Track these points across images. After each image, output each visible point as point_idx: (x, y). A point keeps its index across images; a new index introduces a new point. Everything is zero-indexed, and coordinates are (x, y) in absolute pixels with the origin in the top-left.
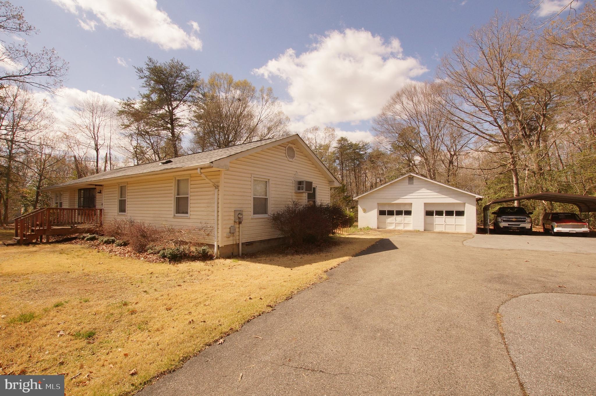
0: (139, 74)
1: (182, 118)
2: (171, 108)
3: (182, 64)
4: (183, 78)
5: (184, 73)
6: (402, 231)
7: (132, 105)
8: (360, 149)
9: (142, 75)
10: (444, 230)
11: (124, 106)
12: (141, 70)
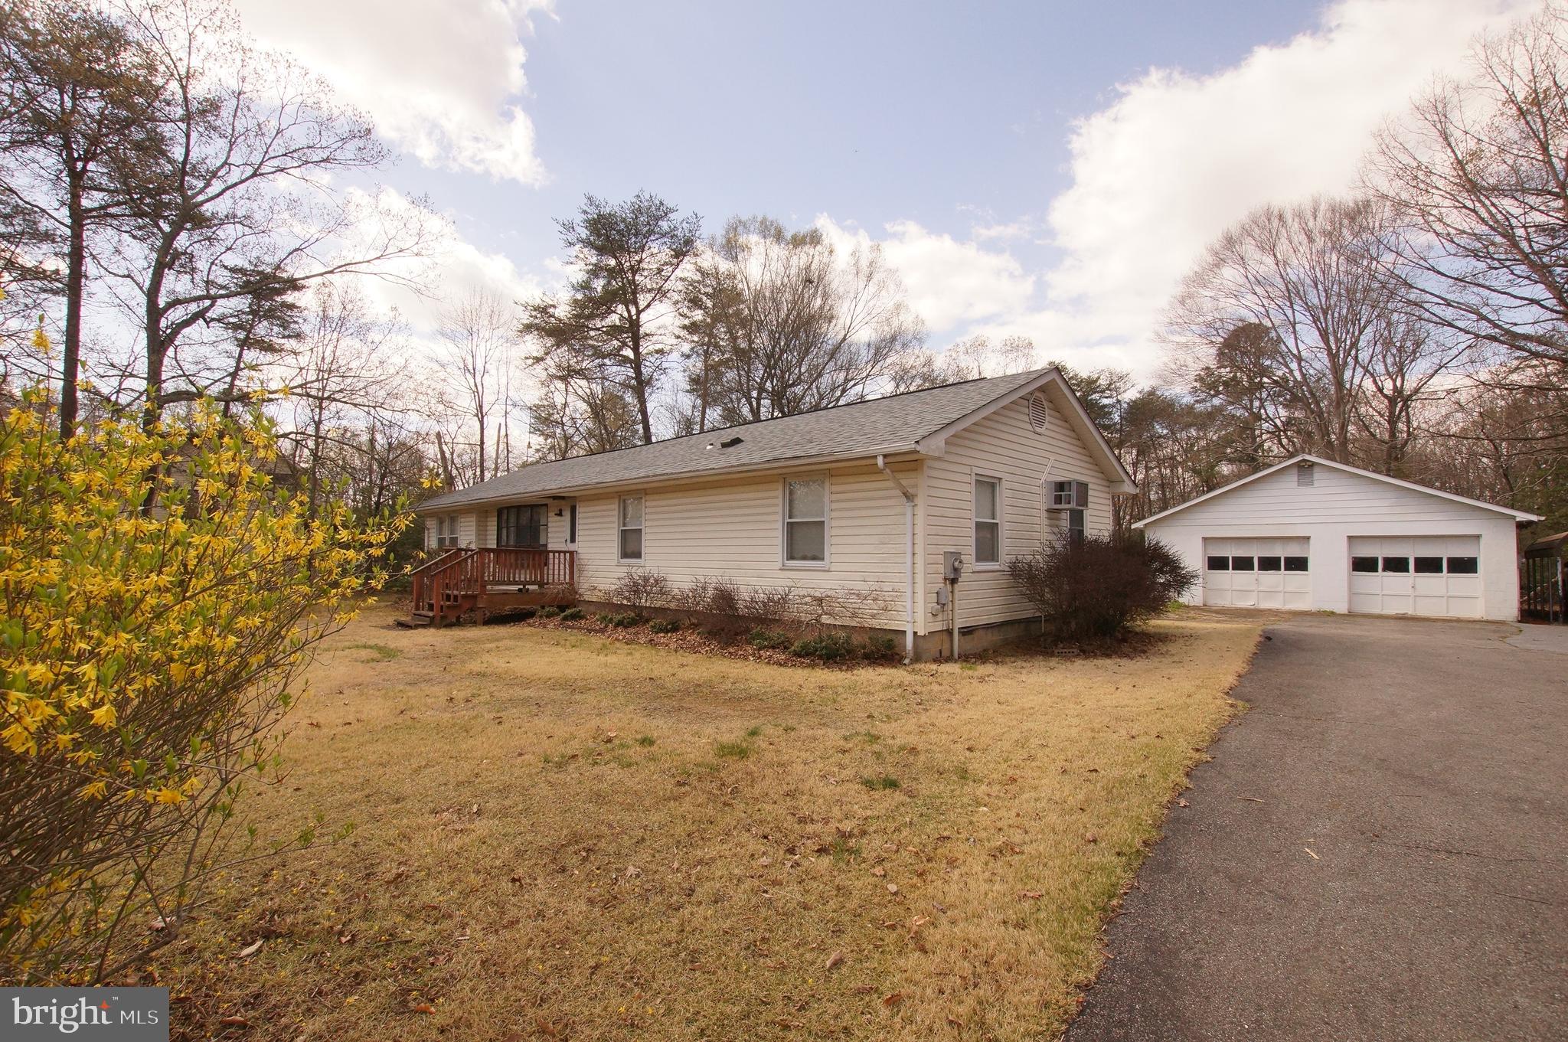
0: (564, 237)
1: (659, 332)
2: (633, 311)
3: (661, 203)
4: (663, 235)
5: (664, 225)
6: (1282, 613)
7: (551, 310)
8: (1103, 392)
9: (572, 237)
10: (1410, 612)
11: (534, 313)
12: (570, 227)
